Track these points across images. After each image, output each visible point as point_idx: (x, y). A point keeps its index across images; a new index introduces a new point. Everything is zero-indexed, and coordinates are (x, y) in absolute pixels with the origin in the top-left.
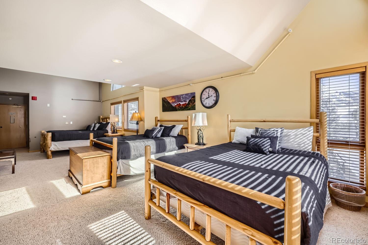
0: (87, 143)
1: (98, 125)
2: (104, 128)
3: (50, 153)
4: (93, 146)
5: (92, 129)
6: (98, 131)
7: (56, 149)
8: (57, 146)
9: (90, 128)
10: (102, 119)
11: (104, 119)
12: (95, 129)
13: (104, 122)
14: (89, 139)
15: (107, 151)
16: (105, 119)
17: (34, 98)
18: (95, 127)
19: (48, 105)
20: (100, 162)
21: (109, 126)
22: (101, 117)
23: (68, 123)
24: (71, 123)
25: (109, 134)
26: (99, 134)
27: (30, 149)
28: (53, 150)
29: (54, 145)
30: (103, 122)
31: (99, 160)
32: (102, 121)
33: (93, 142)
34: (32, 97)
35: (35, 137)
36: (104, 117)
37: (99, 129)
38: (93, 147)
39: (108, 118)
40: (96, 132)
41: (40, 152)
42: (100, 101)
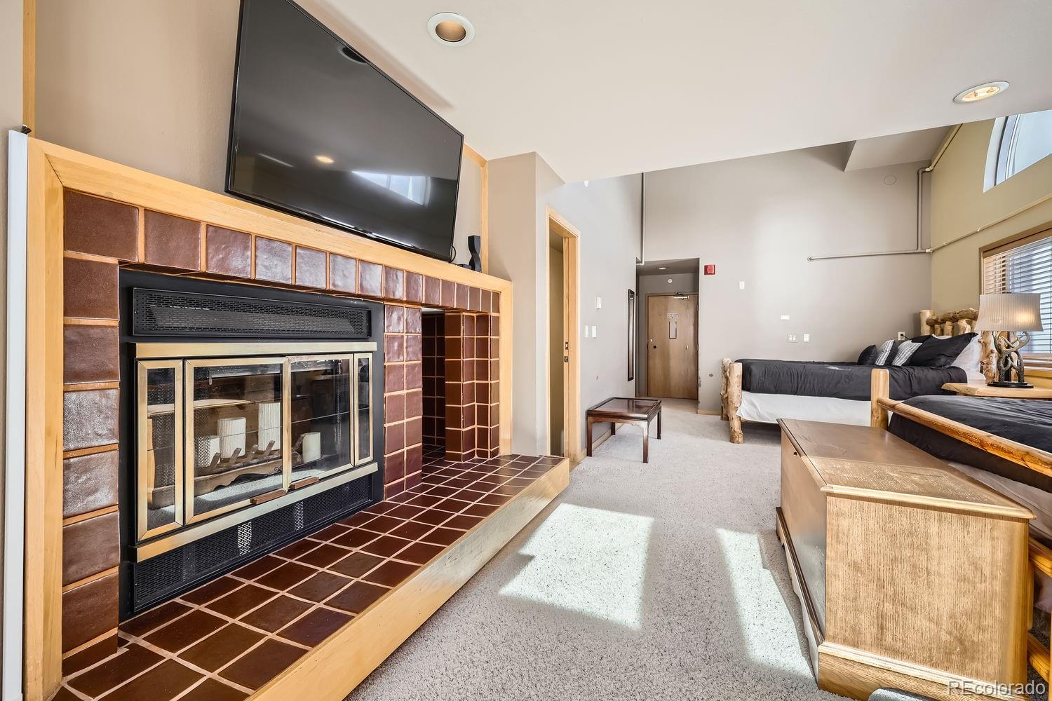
0: (859, 413)
1: (908, 349)
2: (943, 360)
3: (736, 425)
4: (888, 429)
5: (882, 360)
6: (911, 370)
7: (752, 417)
8: (756, 407)
9: (876, 357)
10: (932, 323)
11: (943, 321)
12: (899, 362)
13: (942, 334)
14: (868, 398)
15: (982, 476)
16: (948, 323)
17: (708, 270)
18: (894, 352)
19: (742, 285)
20: (940, 548)
21: (974, 350)
22: (925, 313)
23: (794, 339)
24: (807, 338)
25: (970, 385)
26: (914, 382)
27: (699, 405)
28: (746, 417)
29: (748, 401)
30: (933, 335)
31: (934, 529)
32: (933, 330)
33: (890, 414)
34: (706, 267)
35: (711, 375)
36: (940, 315)
37: (913, 361)
38: (888, 434)
39: (962, 318)
40: (901, 375)
41: (720, 417)
42: (919, 250)
